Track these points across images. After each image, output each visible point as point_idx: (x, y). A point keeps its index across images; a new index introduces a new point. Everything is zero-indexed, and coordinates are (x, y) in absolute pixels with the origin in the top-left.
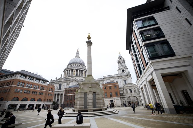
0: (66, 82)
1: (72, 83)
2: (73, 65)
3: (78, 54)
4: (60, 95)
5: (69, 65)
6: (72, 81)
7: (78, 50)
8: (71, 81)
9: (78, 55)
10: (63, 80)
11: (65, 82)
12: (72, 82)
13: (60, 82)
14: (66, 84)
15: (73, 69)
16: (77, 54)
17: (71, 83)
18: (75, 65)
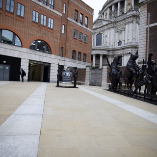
0: (113, 27)
1: (131, 24)
4: (101, 58)
6: (130, 20)
8: (127, 20)
10: (104, 23)
11: (112, 25)
12: (132, 22)
13: (98, 31)
14: (113, 30)
17: (127, 26)
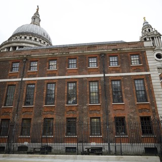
2: (23, 37)
3: (36, 18)
5: (13, 36)
7: (38, 10)
9: (36, 20)
15: (24, 44)
16: (34, 18)
18: (31, 38)
